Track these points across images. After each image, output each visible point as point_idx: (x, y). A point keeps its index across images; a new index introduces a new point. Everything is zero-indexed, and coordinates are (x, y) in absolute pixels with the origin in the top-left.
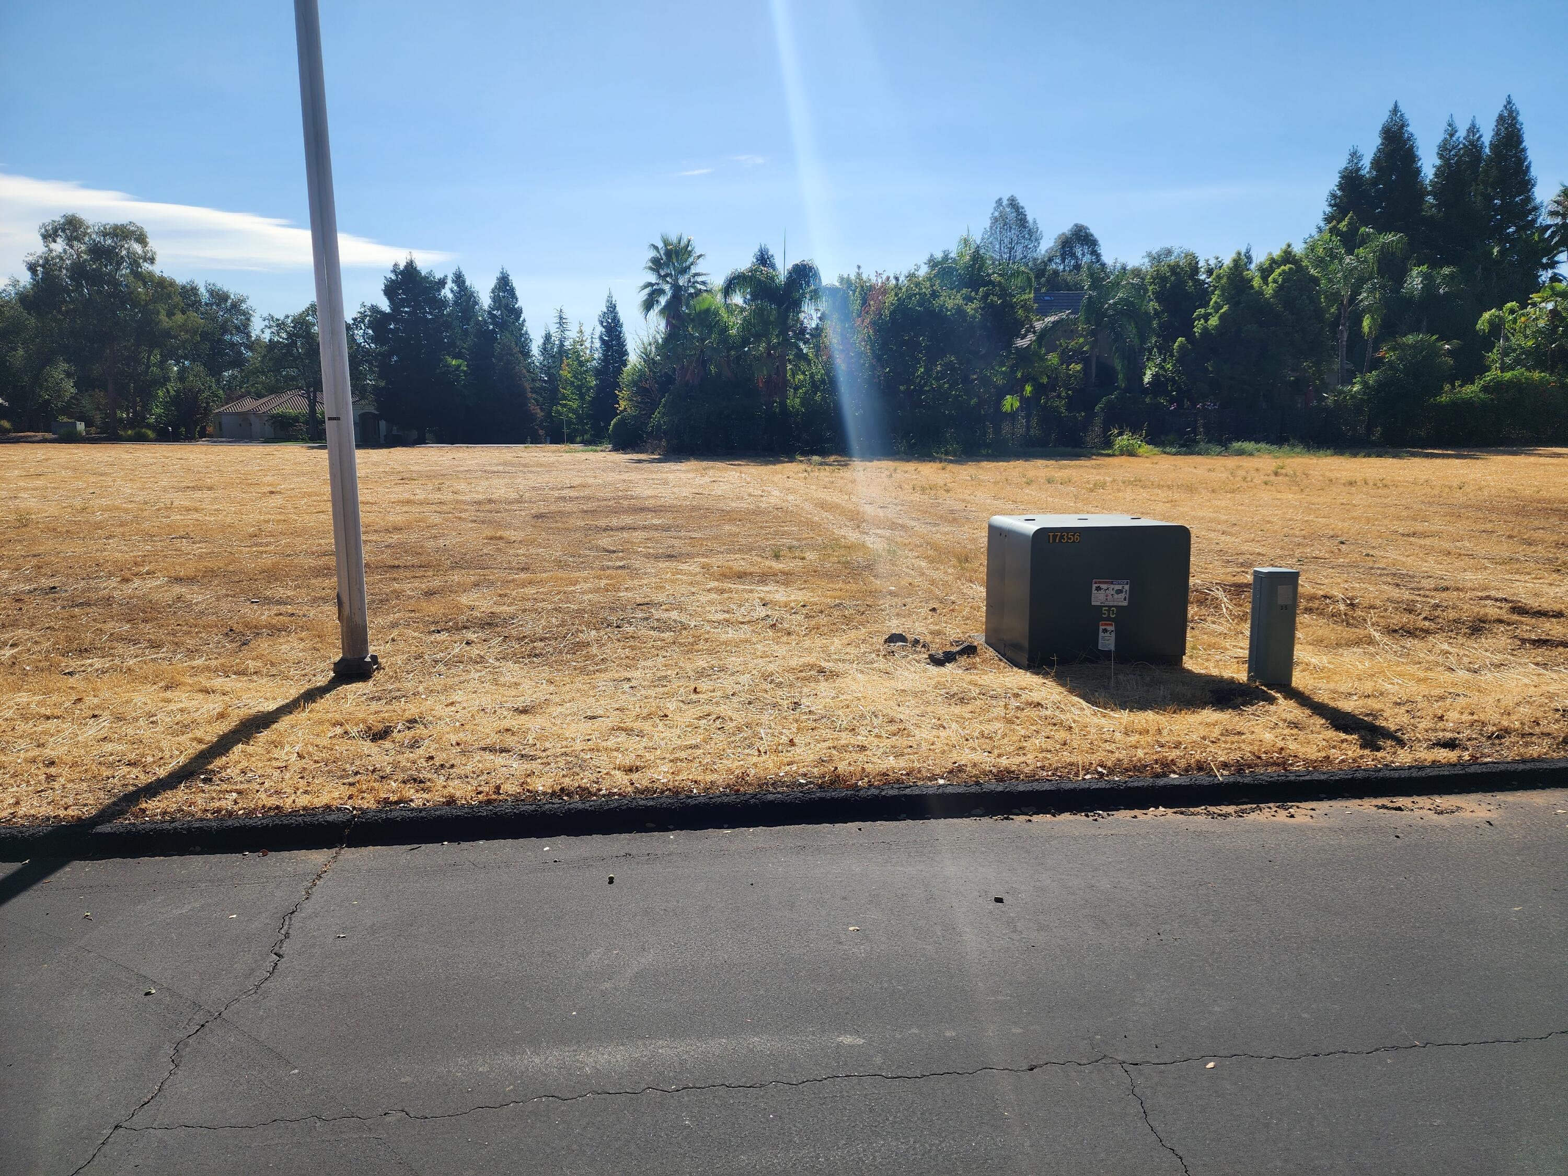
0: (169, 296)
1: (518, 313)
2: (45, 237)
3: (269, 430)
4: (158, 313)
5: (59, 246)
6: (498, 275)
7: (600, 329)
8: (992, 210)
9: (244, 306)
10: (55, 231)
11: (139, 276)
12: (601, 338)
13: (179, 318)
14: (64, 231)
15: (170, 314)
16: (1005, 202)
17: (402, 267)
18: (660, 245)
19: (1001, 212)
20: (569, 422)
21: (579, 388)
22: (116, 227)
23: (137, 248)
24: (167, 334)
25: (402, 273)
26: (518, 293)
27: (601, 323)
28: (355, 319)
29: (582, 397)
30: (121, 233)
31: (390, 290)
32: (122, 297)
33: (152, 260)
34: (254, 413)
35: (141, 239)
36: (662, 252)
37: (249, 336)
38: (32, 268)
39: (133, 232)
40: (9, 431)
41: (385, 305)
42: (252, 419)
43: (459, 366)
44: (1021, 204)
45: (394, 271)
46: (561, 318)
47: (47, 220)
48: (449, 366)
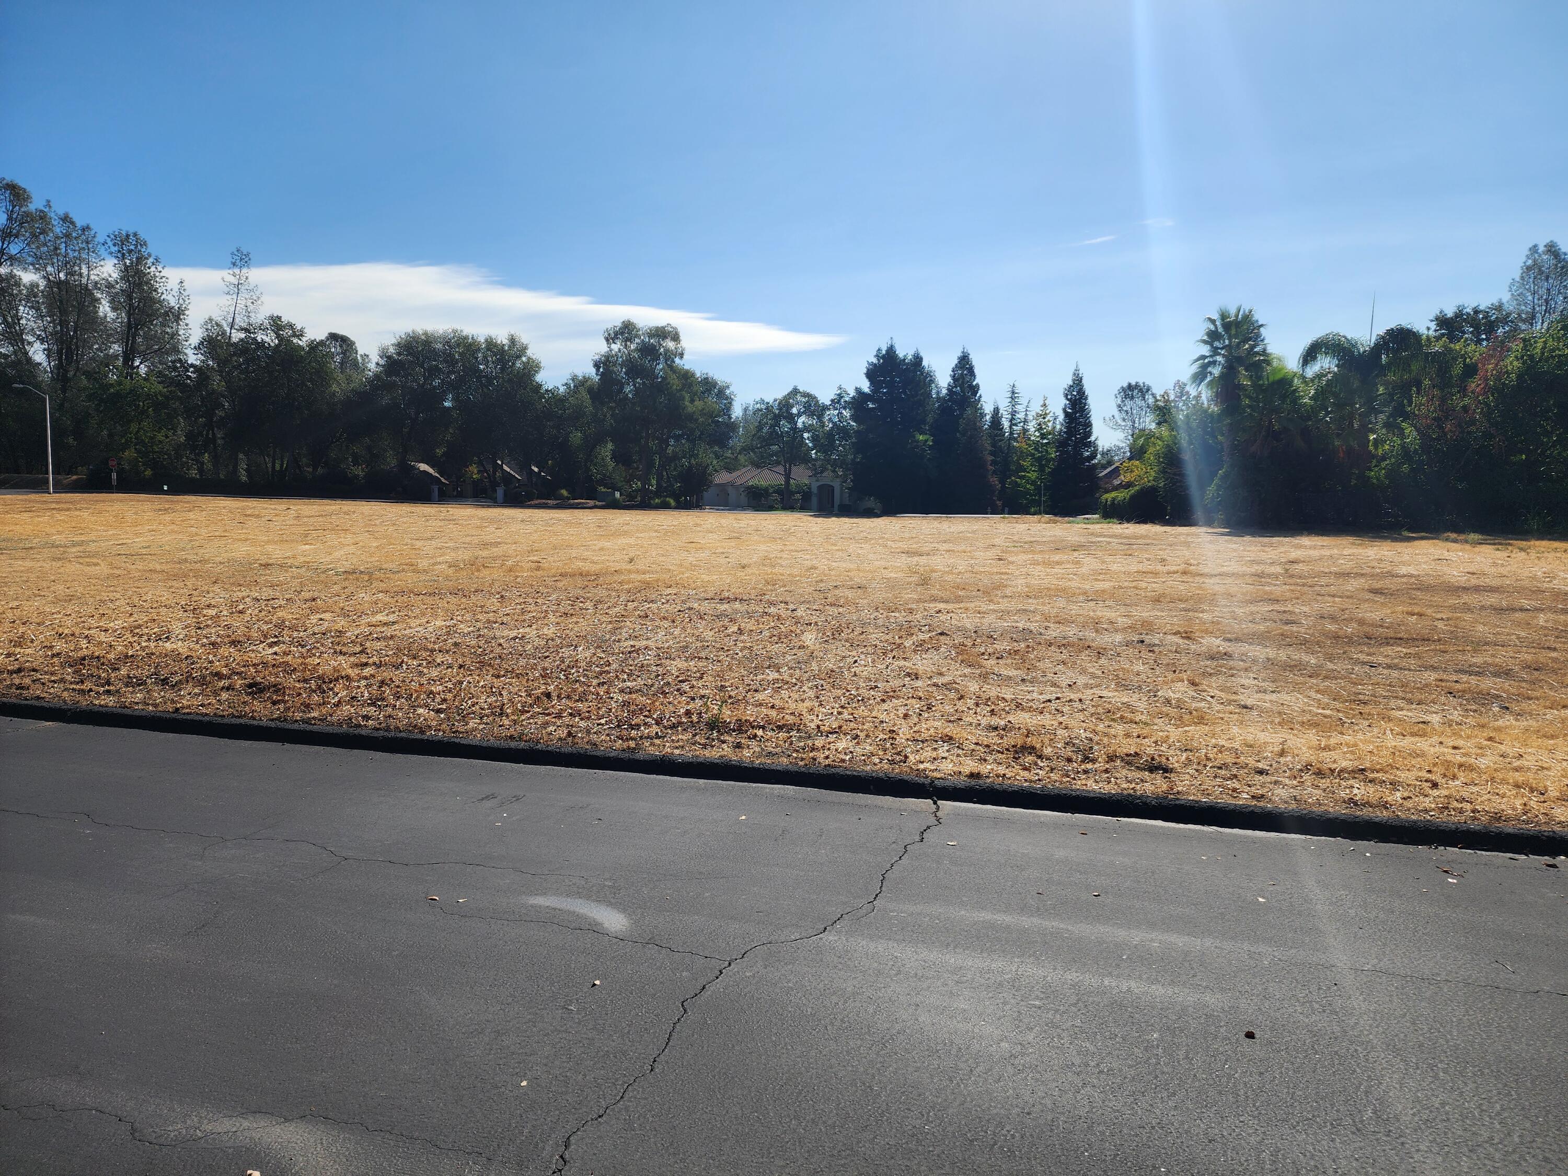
0: (691, 385)
1: (975, 389)
2: (607, 340)
3: (743, 499)
4: (683, 399)
5: (615, 347)
6: (960, 354)
7: (1063, 402)
8: (1524, 259)
9: (728, 392)
10: (616, 334)
11: (671, 367)
12: (1064, 410)
13: (698, 404)
14: (622, 333)
15: (692, 401)
16: (1541, 249)
17: (884, 352)
18: (1215, 316)
19: (1535, 261)
20: (1027, 492)
21: (1039, 460)
22: (657, 329)
23: (671, 345)
24: (691, 417)
25: (883, 357)
26: (976, 371)
27: (1066, 395)
28: (832, 401)
29: (1041, 469)
30: (661, 333)
31: (872, 374)
32: (661, 388)
33: (681, 355)
34: (732, 484)
35: (676, 338)
36: (1218, 323)
37: (730, 418)
38: (597, 365)
39: (669, 332)
40: (568, 499)
41: (866, 386)
42: (730, 490)
43: (926, 441)
44: (1563, 250)
45: (877, 356)
46: (1013, 393)
47: (610, 326)
48: (918, 441)
